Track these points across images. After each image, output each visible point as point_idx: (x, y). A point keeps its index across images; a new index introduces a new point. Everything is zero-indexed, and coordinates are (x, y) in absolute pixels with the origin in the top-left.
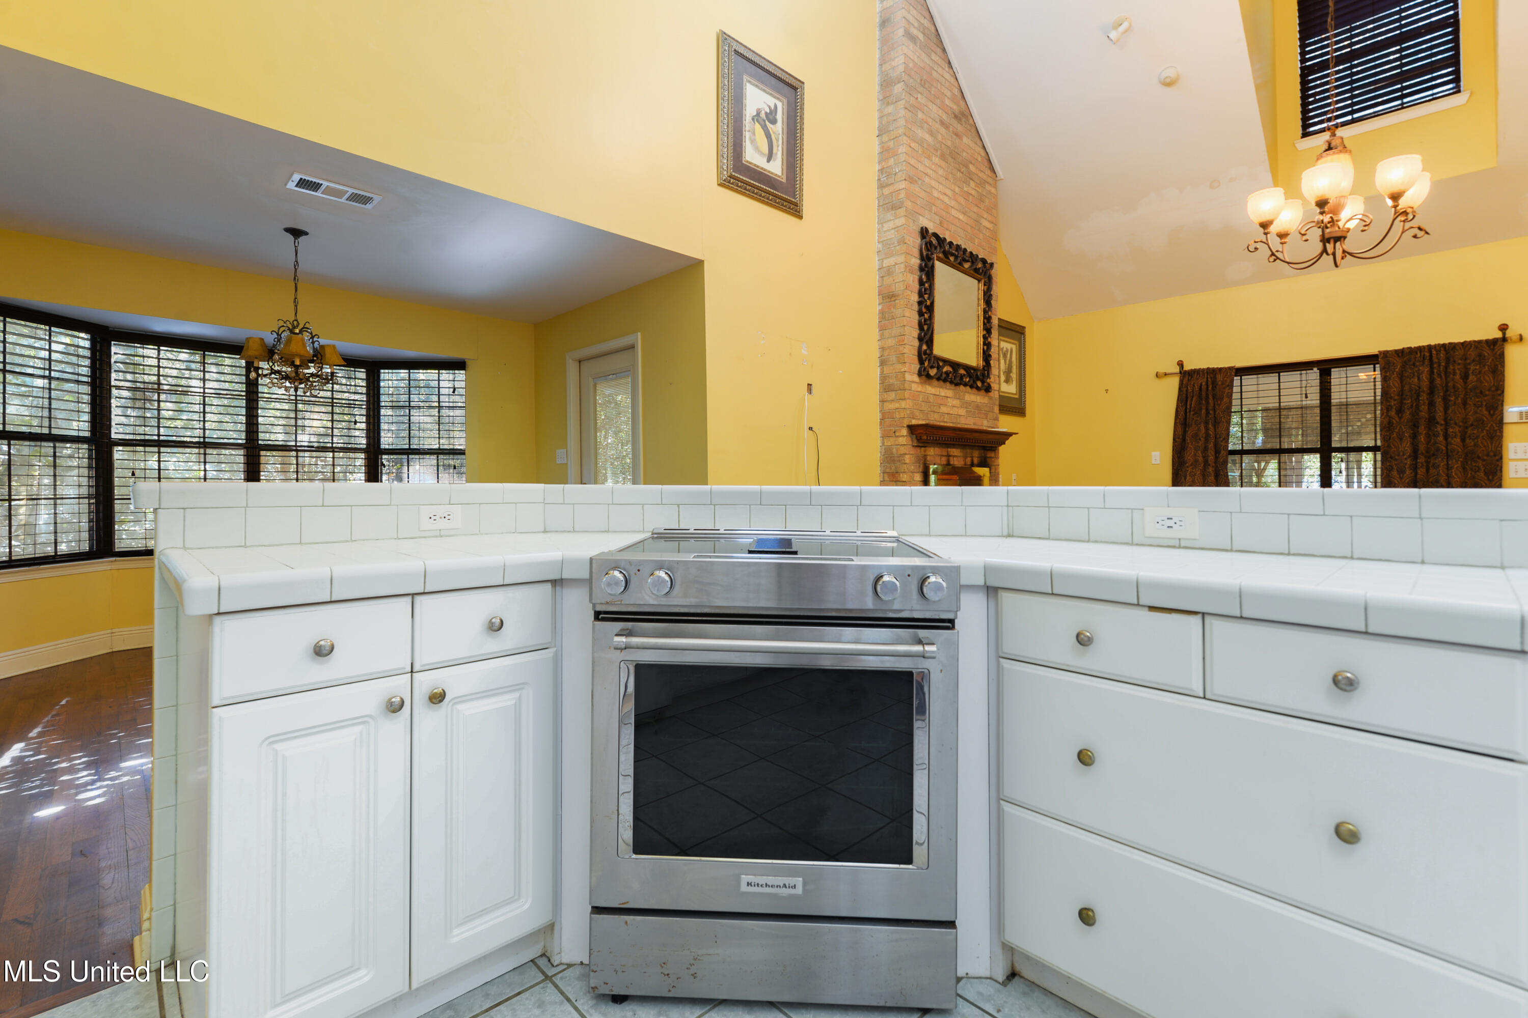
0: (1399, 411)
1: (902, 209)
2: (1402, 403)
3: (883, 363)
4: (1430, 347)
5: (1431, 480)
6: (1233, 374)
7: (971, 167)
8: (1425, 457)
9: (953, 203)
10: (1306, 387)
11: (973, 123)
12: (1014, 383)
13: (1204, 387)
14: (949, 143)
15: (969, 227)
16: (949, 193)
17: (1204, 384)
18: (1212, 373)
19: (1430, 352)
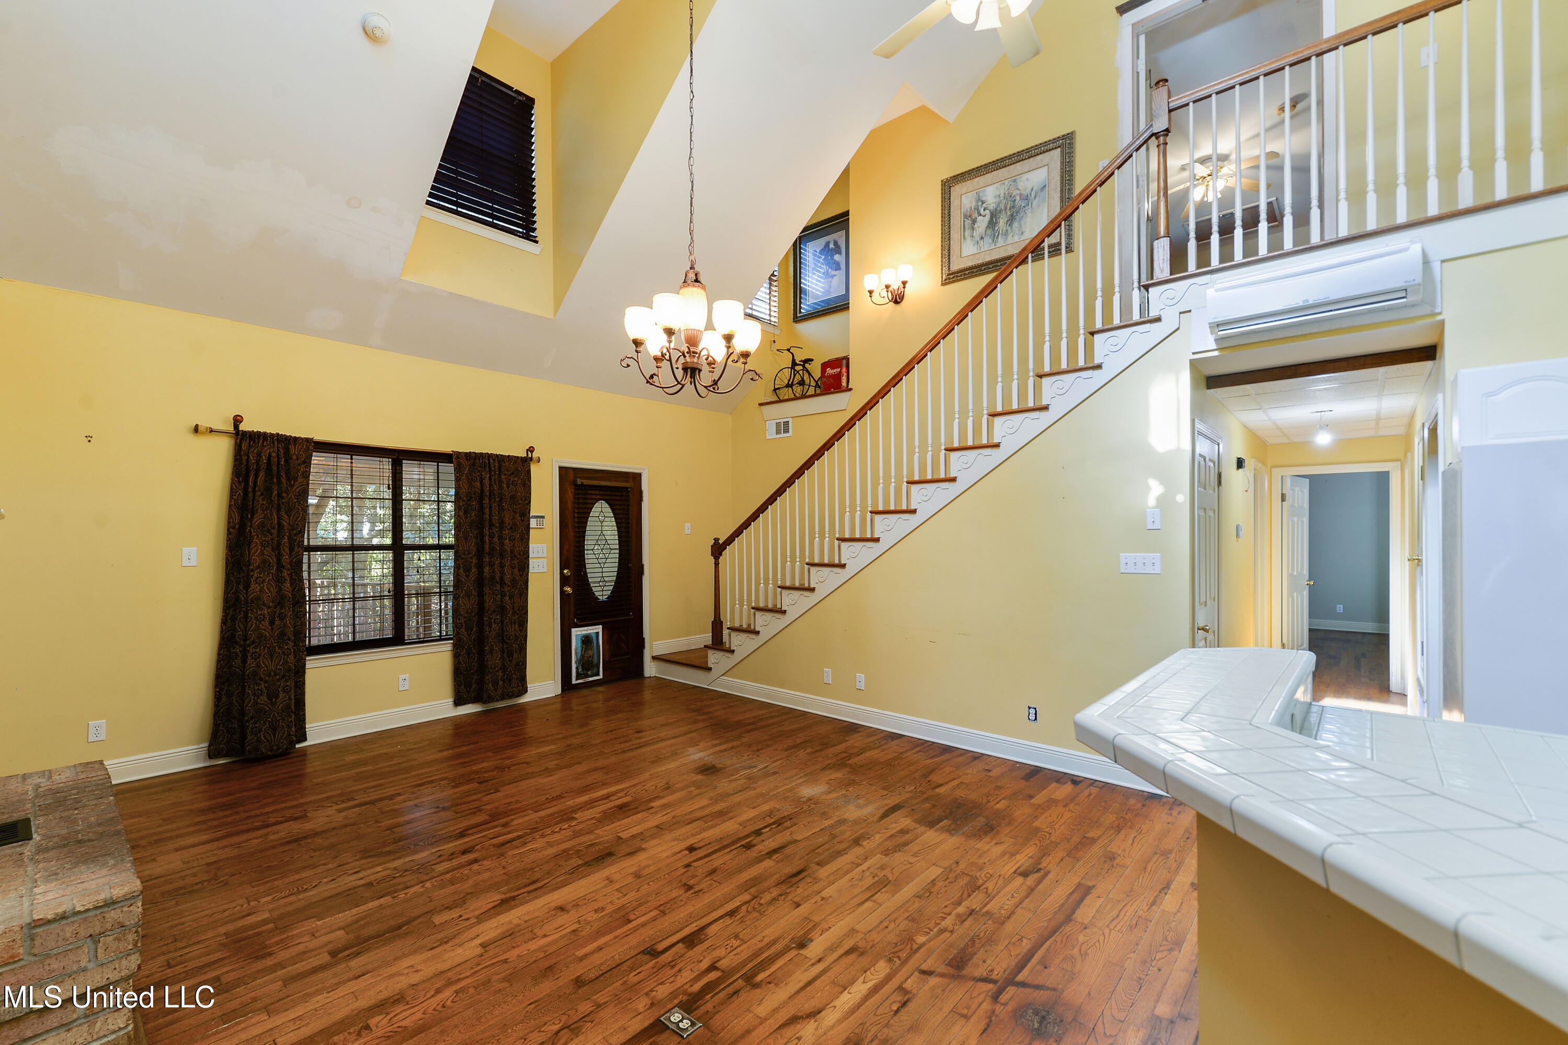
0: (467, 513)
2: (468, 504)
6: (312, 448)
19: (489, 460)
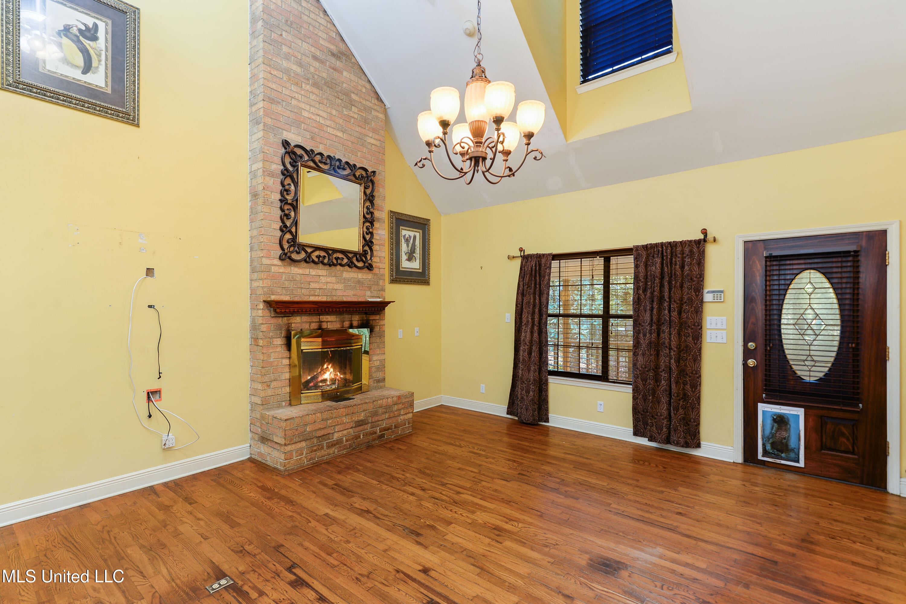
0: (645, 291)
1: (260, 124)
2: (646, 284)
3: (252, 249)
4: (662, 244)
5: (660, 342)
6: (551, 259)
7: (353, 96)
8: (657, 325)
9: (328, 123)
10: (592, 270)
11: (356, 62)
12: (418, 261)
13: (534, 268)
14: (324, 75)
15: (350, 143)
16: (324, 114)
17: (534, 265)
18: (539, 257)
19: (662, 248)
